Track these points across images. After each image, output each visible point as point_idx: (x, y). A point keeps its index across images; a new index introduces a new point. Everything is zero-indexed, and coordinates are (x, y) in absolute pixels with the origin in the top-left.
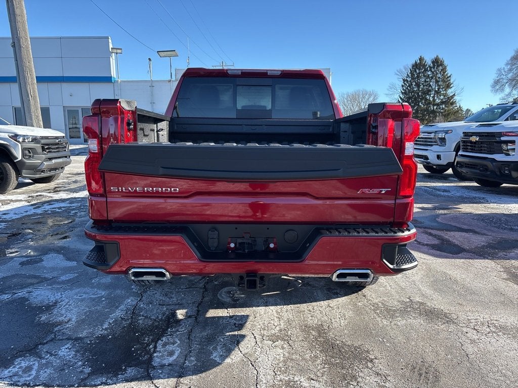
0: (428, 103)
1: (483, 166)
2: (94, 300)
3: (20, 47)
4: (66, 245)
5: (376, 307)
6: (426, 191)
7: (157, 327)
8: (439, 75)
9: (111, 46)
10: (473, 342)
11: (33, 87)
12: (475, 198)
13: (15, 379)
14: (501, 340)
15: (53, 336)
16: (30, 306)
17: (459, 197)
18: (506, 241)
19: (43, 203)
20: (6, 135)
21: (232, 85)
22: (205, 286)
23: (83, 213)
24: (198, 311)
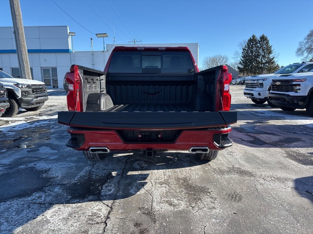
0: (258, 63)
1: (283, 99)
2: (69, 167)
3: (18, 33)
4: (51, 143)
5: (215, 170)
6: (251, 113)
7: (102, 179)
8: (264, 46)
9: (69, 31)
10: (261, 184)
11: (26, 56)
12: (278, 117)
13: (34, 201)
14: (276, 184)
15: (50, 183)
16: (36, 170)
17: (269, 116)
18: (290, 138)
19: (35, 122)
20: (12, 84)
21: (139, 55)
22: (126, 161)
23: (57, 127)
24: (123, 172)
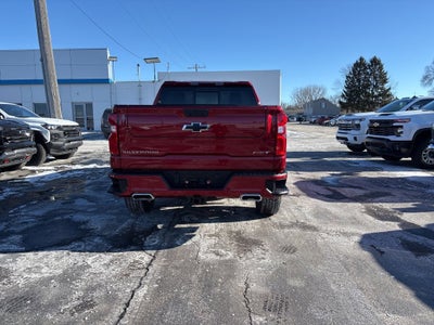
0: (368, 95)
1: (382, 144)
3: (47, 61)
8: (377, 72)
9: (109, 55)
15: (90, 234)
16: (73, 222)
17: (363, 167)
19: (66, 172)
20: (39, 125)
24: (170, 225)
